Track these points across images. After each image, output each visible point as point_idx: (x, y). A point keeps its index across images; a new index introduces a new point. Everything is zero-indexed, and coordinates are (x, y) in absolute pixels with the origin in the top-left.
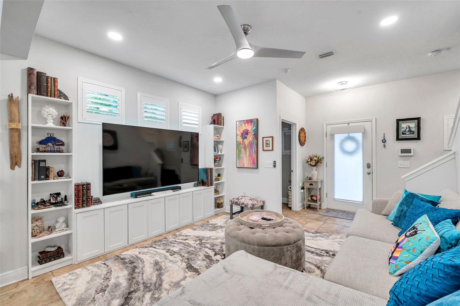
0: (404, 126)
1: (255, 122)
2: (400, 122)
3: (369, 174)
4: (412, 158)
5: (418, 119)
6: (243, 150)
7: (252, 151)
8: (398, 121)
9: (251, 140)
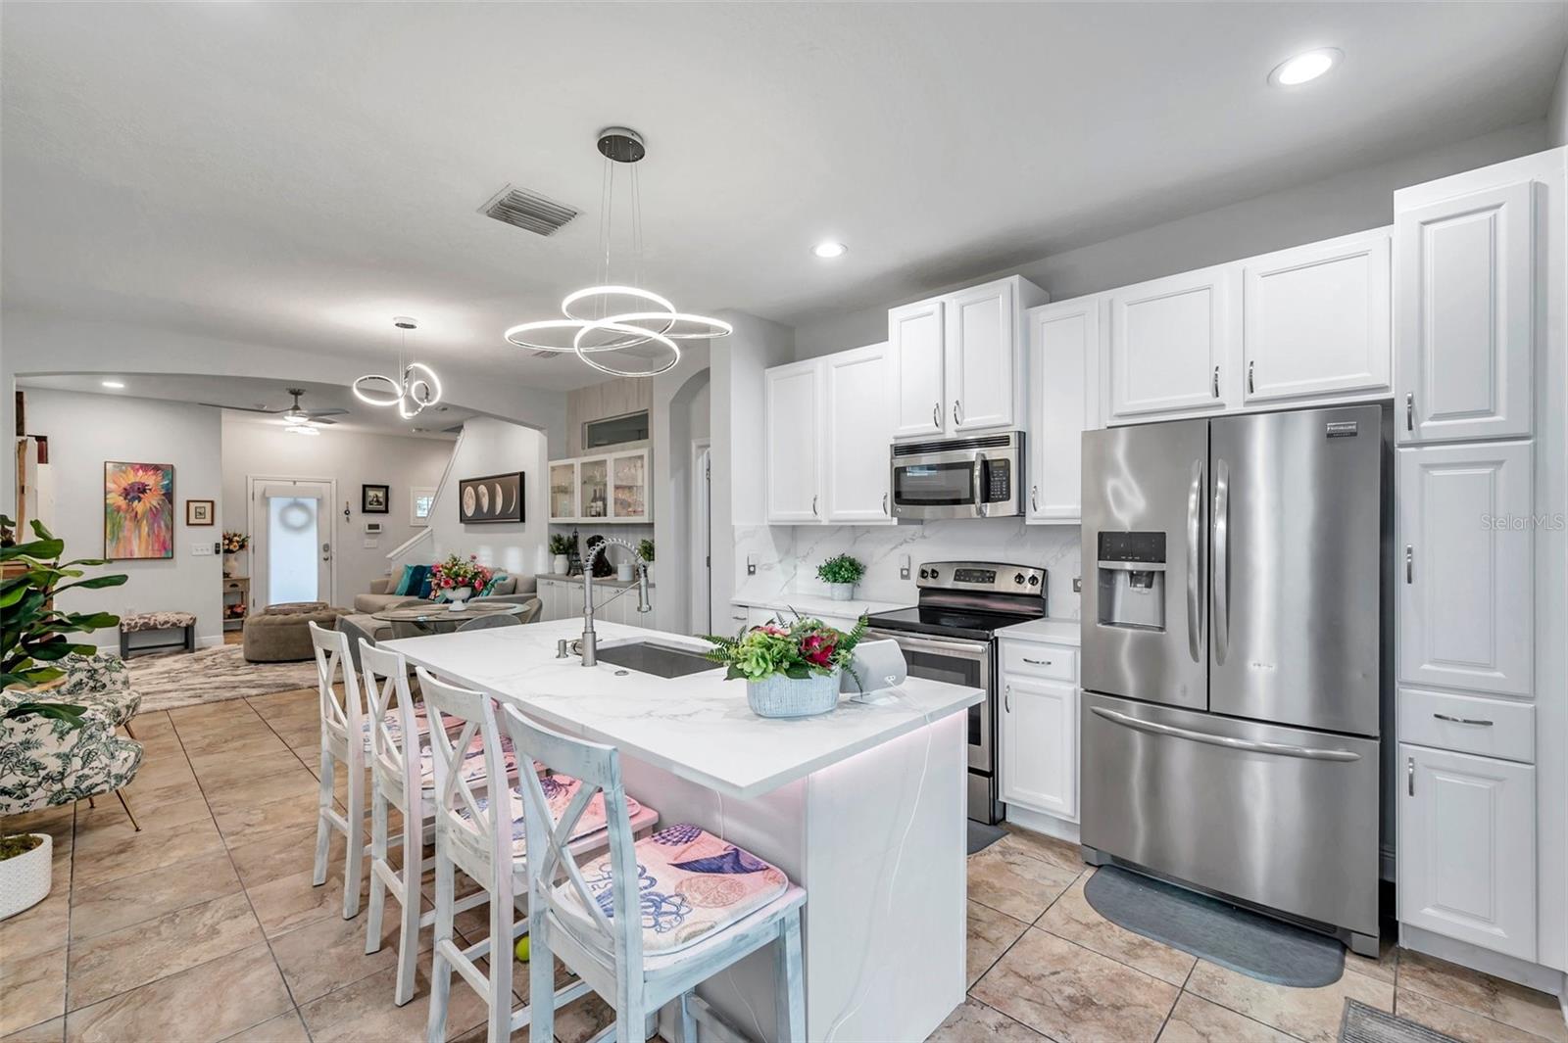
0: (371, 493)
1: (166, 471)
2: (367, 489)
3: (326, 559)
4: (379, 536)
5: (387, 487)
6: (128, 524)
7: (159, 527)
8: (365, 487)
9: (155, 503)
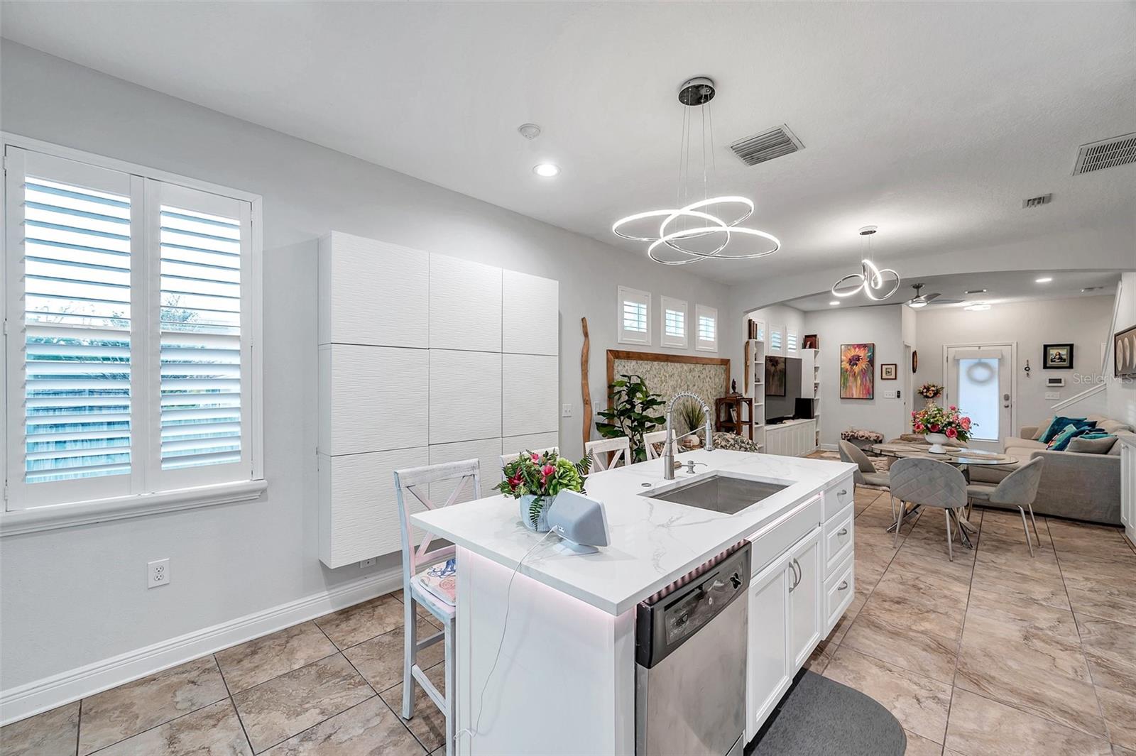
1: (871, 348)
2: (1048, 348)
3: (1007, 407)
4: (1062, 388)
5: (1071, 346)
6: (851, 379)
7: (866, 380)
8: (1046, 347)
9: (864, 366)
